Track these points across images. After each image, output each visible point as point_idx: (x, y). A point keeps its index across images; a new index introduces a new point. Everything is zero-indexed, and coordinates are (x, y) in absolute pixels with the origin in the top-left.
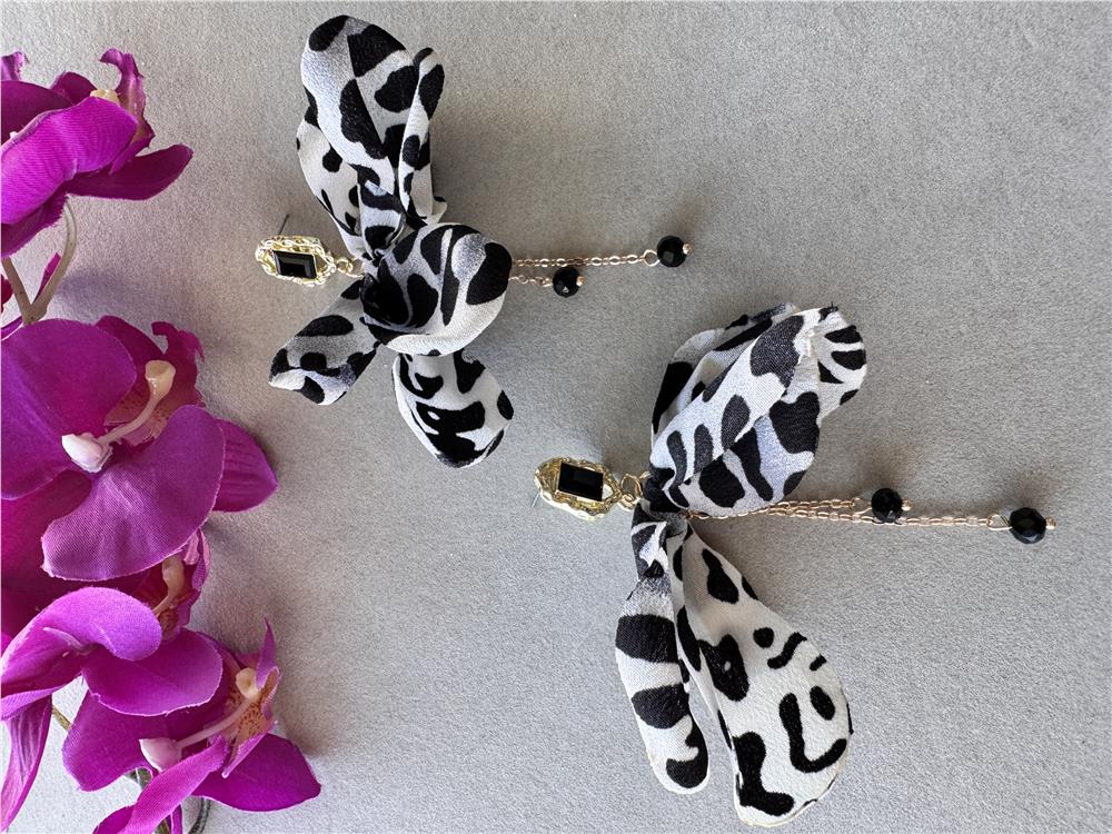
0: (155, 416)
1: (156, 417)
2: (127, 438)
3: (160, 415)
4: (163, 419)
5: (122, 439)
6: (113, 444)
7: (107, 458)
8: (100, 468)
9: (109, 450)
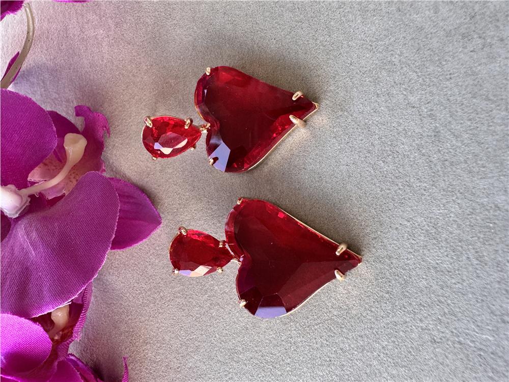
1: (69, 178)
2: (43, 192)
4: (74, 180)
5: (40, 193)
6: (32, 196)
7: (24, 207)
8: (17, 215)
9: (27, 201)
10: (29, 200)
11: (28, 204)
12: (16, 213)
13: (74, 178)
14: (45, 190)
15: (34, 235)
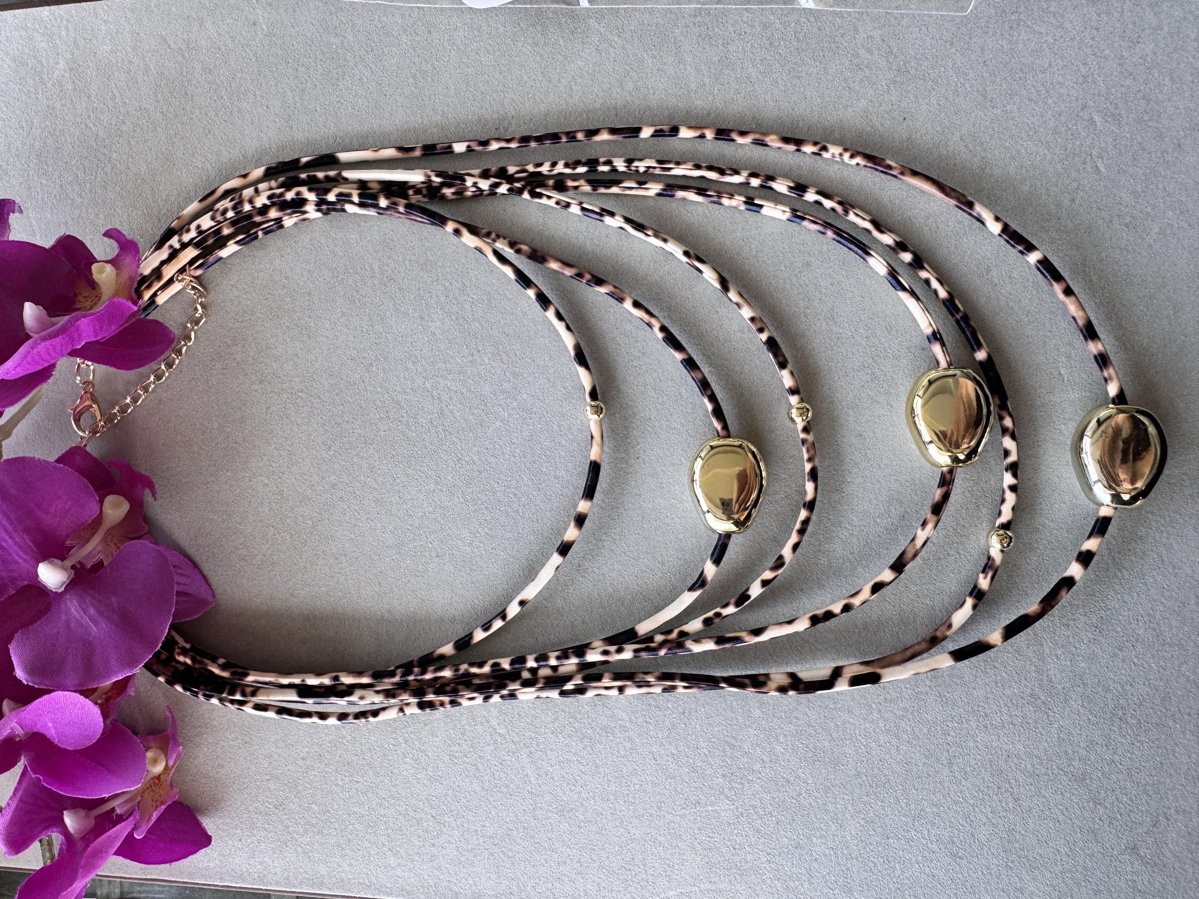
2: (82, 561)
5: (80, 562)
8: (62, 589)
10: (73, 572)
12: (61, 587)
13: (111, 541)
15: (92, 611)
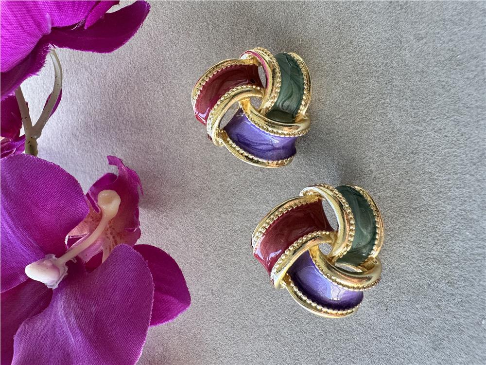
0: (105, 232)
1: (106, 234)
3: (109, 232)
4: (111, 237)
6: (69, 264)
7: (63, 277)
9: (65, 270)
11: (66, 274)
14: (83, 252)
